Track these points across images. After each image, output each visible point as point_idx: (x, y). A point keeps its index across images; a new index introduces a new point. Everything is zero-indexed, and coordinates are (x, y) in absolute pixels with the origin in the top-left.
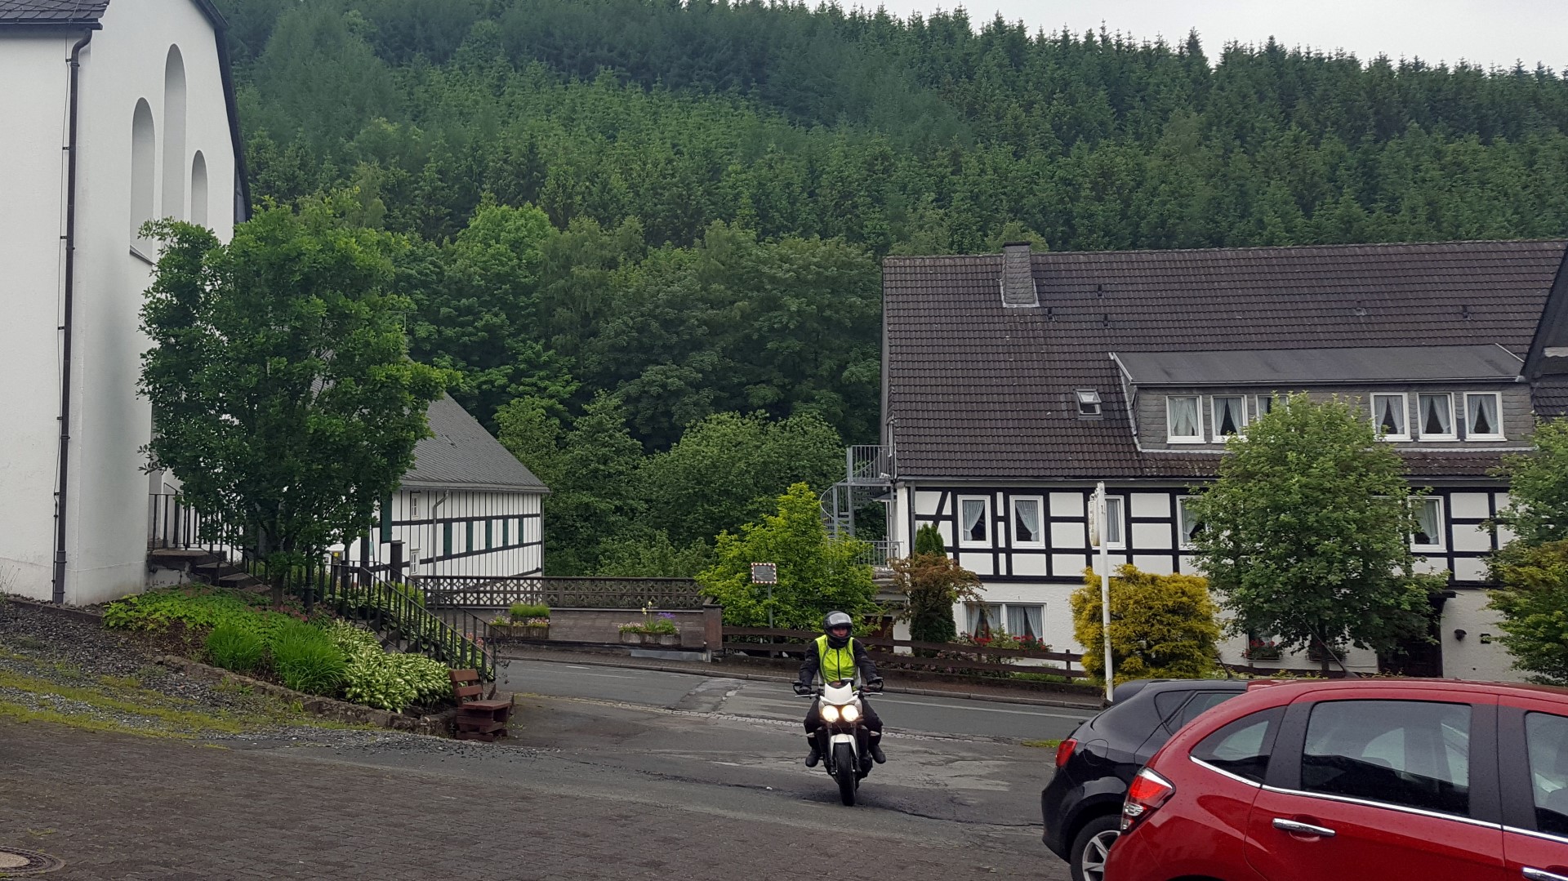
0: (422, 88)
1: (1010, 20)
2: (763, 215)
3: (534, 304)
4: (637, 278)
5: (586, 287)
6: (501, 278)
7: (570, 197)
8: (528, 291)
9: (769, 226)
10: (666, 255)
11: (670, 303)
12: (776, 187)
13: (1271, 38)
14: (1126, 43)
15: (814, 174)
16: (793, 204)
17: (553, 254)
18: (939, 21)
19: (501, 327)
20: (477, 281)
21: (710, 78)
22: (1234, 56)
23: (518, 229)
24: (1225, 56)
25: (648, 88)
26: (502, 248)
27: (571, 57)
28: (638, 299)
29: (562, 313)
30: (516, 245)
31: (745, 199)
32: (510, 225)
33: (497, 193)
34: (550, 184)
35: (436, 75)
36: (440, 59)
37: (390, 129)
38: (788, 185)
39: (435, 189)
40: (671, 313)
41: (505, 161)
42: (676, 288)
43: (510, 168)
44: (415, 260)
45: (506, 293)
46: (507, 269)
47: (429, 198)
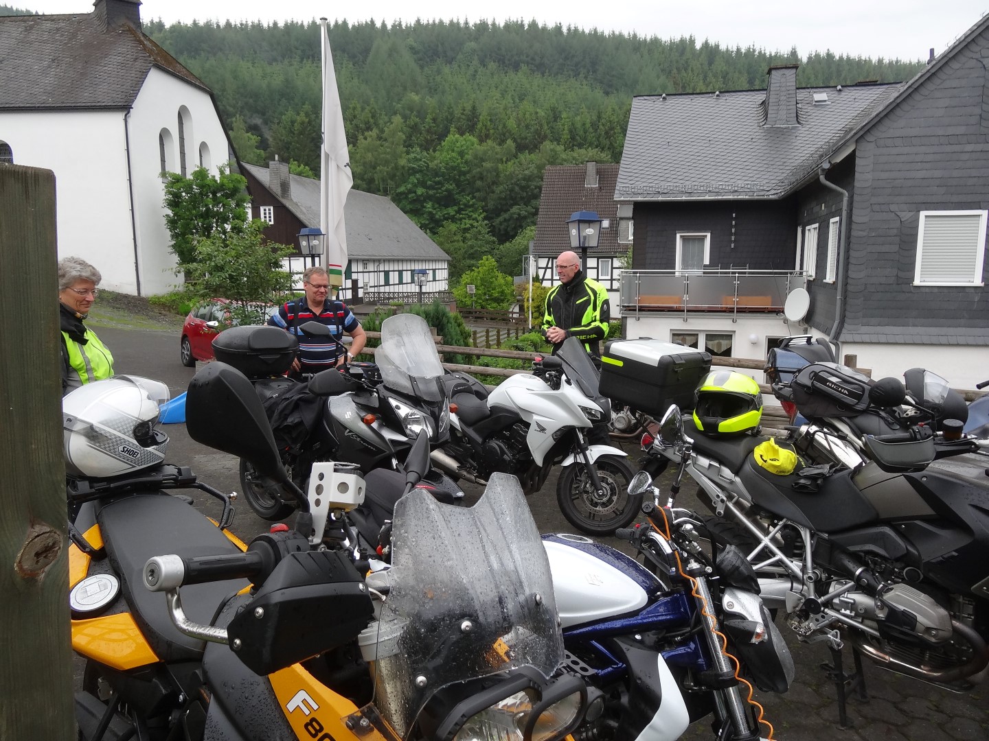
0: (440, 76)
2: (573, 138)
3: (467, 180)
4: (510, 167)
5: (488, 171)
6: (453, 168)
7: (488, 130)
8: (464, 174)
9: (575, 143)
10: (525, 157)
11: (524, 179)
16: (585, 133)
17: (476, 157)
19: (453, 190)
20: (443, 170)
21: (572, 70)
22: (814, 58)
23: (462, 146)
25: (543, 75)
26: (454, 154)
27: (509, 60)
28: (510, 176)
29: (479, 183)
30: (461, 154)
31: (566, 131)
32: (458, 144)
33: (458, 129)
35: (446, 70)
36: (450, 61)
37: (416, 98)
38: (584, 124)
39: (430, 127)
40: (523, 183)
41: (462, 114)
42: (526, 172)
43: (464, 117)
44: (417, 160)
45: (455, 175)
46: (456, 164)
47: (428, 131)
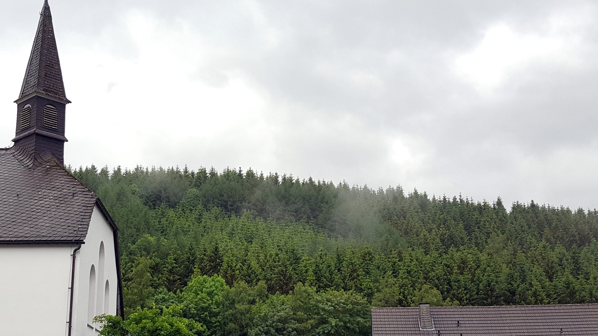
0: (165, 219)
1: (420, 192)
2: (318, 280)
4: (265, 309)
5: (242, 314)
6: (204, 309)
7: (234, 271)
8: (216, 315)
9: (321, 284)
10: (277, 298)
11: (279, 321)
12: (323, 267)
13: (532, 201)
14: (470, 202)
15: (340, 260)
17: (227, 297)
18: (390, 190)
20: (193, 311)
21: (293, 215)
22: (517, 208)
23: (211, 287)
24: (513, 208)
25: (265, 219)
26: (204, 295)
28: (265, 319)
29: (231, 325)
30: (210, 294)
31: (310, 272)
32: (207, 285)
34: (225, 266)
35: (171, 213)
36: (173, 206)
37: (152, 239)
40: (280, 325)
41: (204, 255)
42: (282, 313)
43: (206, 258)
46: (207, 305)
47: (171, 272)
